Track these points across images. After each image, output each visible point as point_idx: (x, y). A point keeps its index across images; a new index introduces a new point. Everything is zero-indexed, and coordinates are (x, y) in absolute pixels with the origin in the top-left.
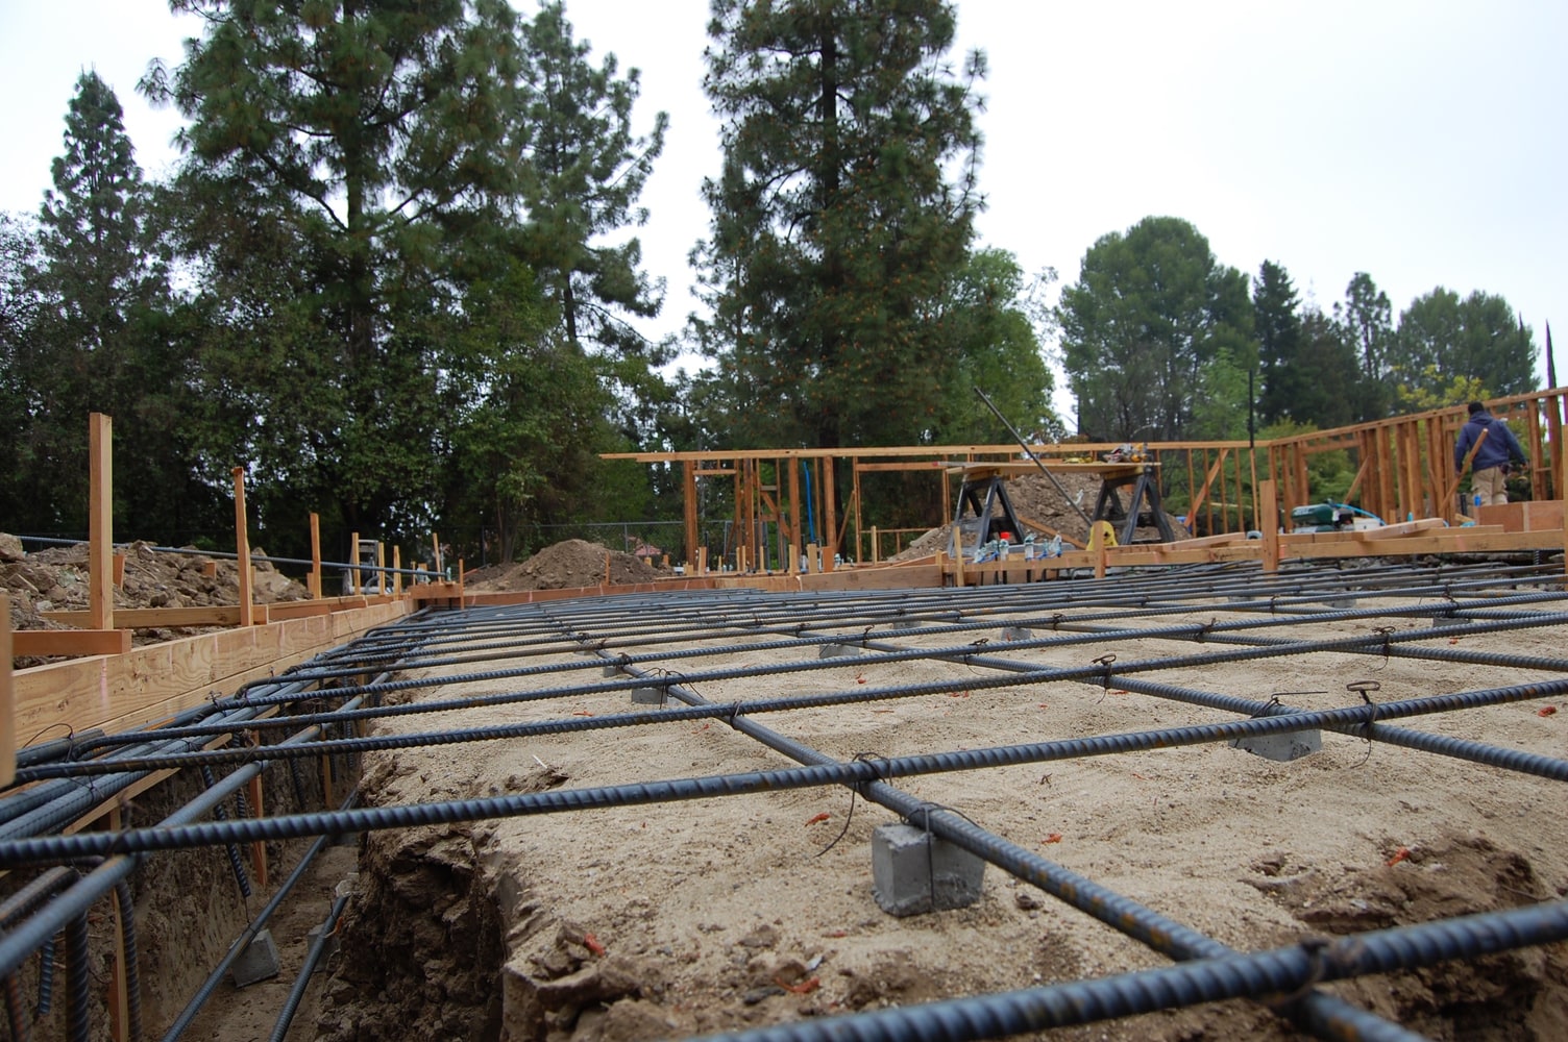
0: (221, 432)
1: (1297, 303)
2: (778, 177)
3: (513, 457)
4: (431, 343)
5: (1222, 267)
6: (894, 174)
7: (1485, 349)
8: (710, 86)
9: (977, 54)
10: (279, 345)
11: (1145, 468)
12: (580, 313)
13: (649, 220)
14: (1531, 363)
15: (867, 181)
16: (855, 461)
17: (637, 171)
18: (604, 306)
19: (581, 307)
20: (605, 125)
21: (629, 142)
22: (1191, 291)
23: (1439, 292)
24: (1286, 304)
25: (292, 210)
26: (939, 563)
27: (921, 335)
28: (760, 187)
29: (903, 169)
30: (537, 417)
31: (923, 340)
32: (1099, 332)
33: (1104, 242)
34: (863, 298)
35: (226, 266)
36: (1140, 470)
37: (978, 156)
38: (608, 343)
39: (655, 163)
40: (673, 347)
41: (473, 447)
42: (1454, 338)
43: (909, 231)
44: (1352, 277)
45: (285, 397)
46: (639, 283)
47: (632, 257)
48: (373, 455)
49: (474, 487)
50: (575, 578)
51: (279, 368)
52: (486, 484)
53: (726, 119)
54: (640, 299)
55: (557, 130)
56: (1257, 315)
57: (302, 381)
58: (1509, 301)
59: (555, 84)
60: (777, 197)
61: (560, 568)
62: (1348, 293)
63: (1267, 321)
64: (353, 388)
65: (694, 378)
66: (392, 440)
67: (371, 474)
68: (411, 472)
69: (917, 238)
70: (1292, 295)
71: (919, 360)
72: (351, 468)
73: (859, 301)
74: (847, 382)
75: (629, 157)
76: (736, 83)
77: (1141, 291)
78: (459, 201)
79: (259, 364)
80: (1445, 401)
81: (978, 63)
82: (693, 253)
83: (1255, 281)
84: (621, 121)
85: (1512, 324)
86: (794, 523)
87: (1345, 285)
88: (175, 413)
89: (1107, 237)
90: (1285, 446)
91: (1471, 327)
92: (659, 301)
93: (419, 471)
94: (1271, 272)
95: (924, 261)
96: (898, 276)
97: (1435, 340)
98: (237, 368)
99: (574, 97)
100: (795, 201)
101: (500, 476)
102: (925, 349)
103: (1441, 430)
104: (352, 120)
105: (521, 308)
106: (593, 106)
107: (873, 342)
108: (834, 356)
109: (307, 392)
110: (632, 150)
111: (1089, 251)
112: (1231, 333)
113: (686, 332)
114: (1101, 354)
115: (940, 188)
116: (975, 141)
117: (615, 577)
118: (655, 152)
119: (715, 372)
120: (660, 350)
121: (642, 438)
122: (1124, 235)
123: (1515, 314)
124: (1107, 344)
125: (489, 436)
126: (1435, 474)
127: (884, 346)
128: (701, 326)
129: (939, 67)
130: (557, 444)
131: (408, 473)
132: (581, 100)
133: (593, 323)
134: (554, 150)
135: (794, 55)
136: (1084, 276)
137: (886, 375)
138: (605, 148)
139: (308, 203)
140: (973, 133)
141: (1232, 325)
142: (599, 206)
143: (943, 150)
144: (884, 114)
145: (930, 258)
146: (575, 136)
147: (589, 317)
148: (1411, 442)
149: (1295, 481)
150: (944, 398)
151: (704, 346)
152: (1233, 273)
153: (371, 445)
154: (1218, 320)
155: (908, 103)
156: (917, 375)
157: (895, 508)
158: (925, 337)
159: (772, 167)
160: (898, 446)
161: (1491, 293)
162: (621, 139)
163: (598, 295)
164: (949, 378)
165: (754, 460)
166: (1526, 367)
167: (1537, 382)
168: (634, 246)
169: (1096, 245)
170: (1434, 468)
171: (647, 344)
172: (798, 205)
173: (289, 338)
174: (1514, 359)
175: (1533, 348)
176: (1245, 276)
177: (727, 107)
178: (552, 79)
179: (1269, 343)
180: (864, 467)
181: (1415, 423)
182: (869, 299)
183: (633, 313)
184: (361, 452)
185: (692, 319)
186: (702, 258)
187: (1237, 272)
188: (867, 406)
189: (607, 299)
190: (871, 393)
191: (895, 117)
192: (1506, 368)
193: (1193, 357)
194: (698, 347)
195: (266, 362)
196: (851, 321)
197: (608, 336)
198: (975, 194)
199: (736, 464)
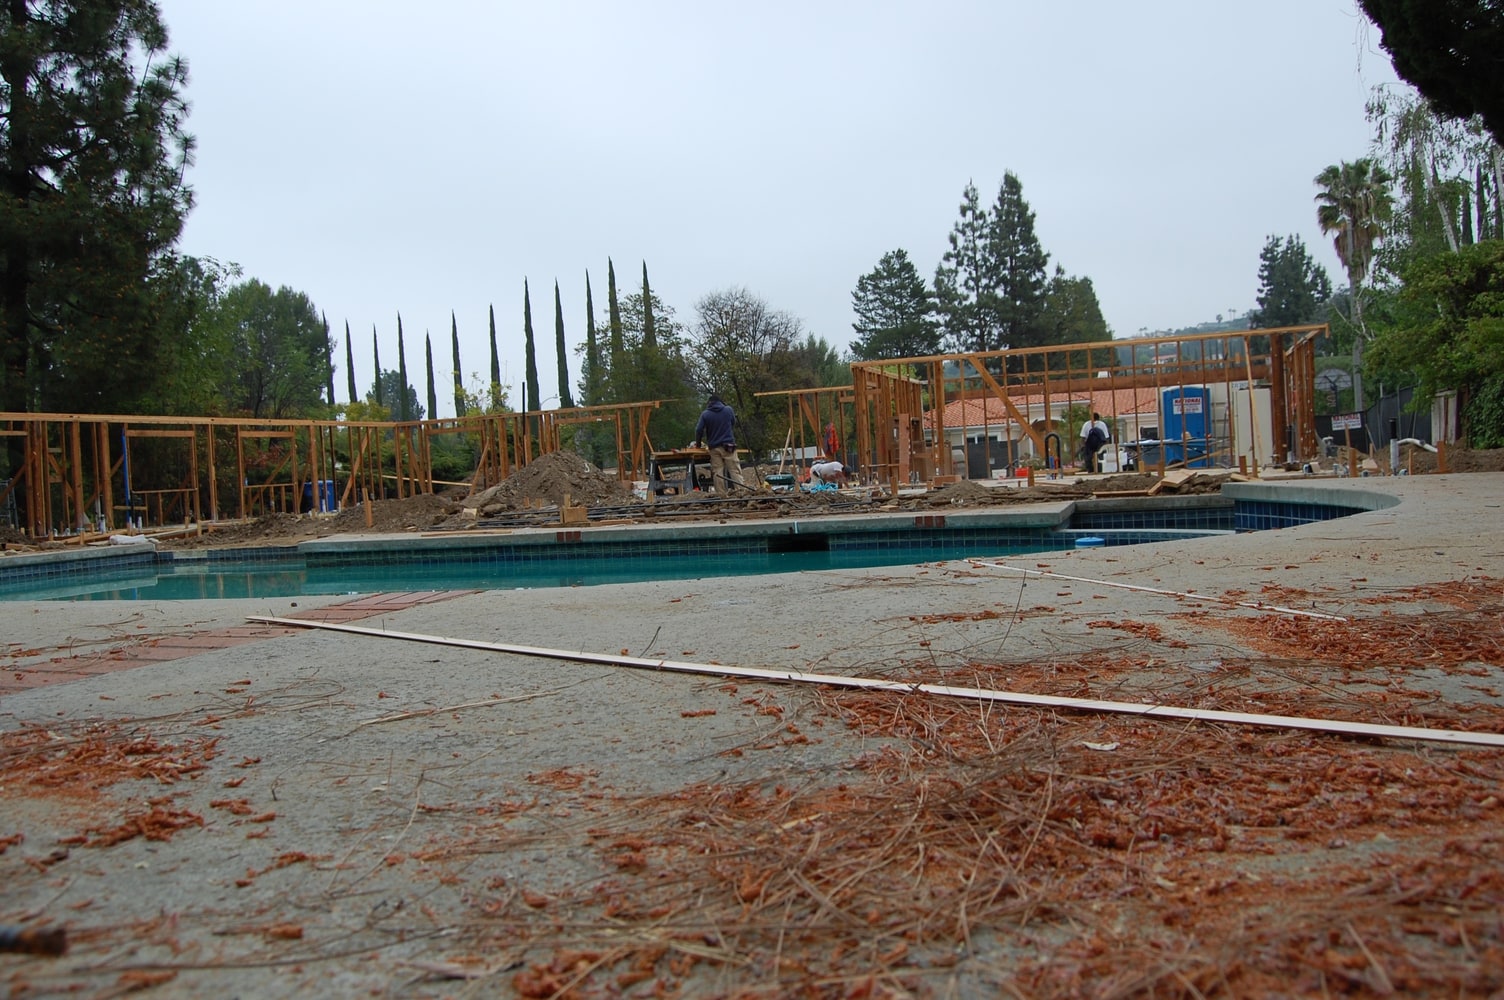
16: (126, 427)
23: (255, 283)
86: (77, 484)
123: (318, 311)
165: (43, 422)
180: (133, 433)
199: (27, 426)
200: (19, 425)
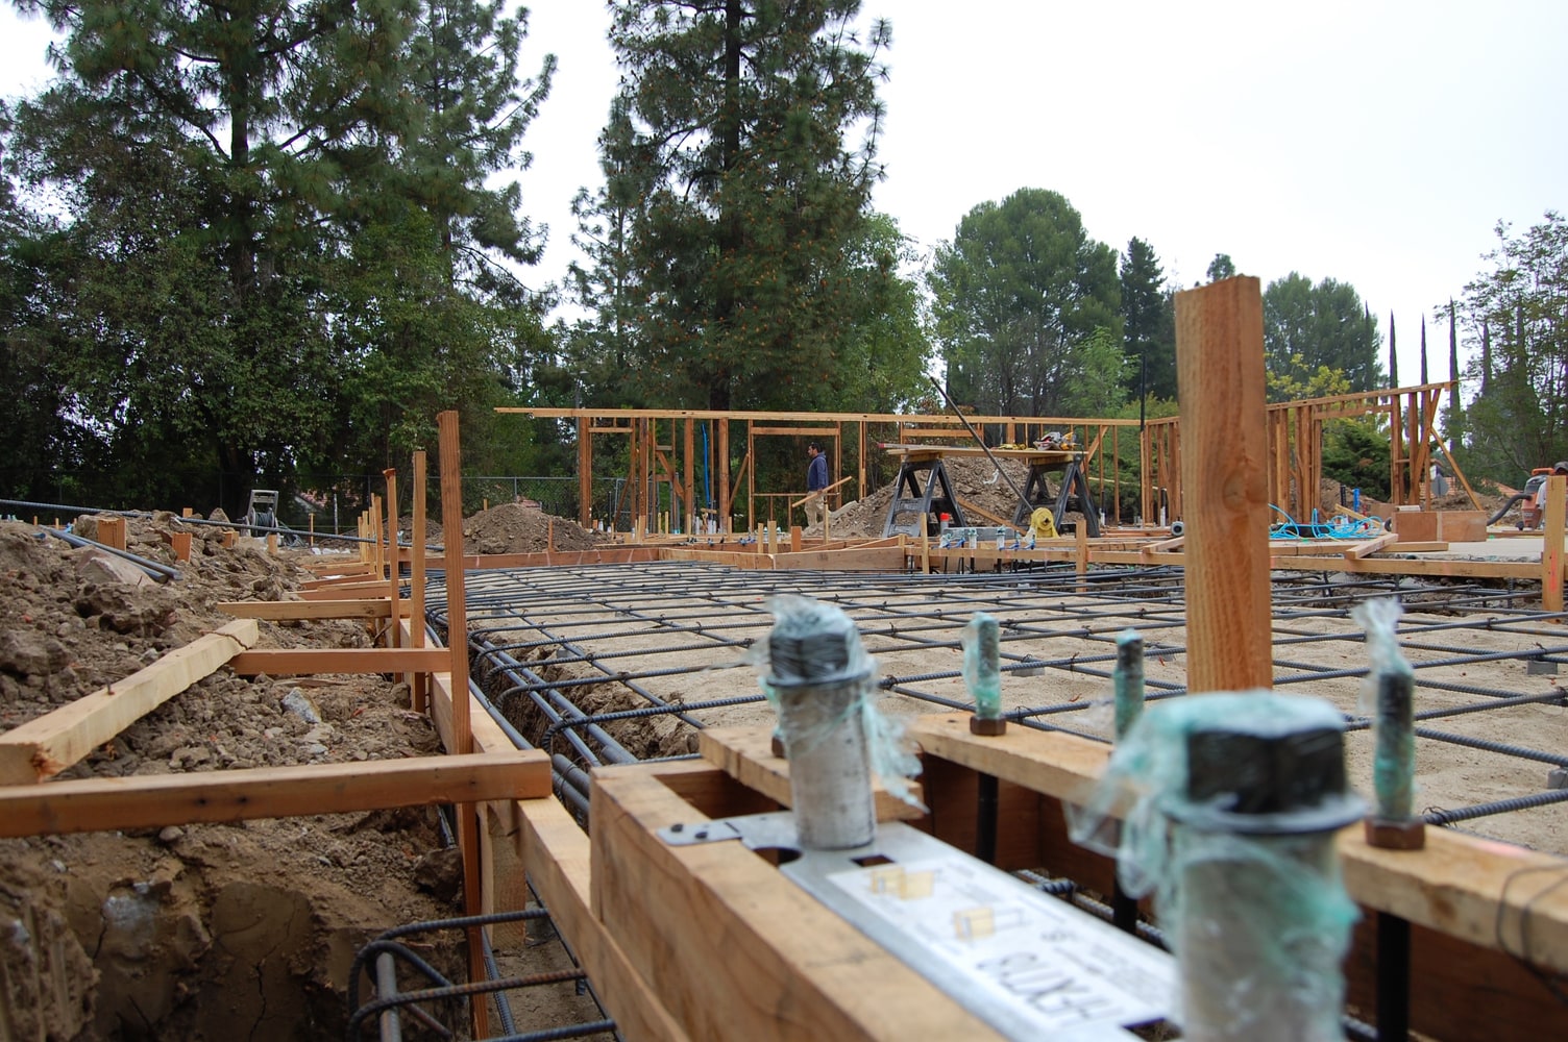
0: (99, 369)
1: (1161, 281)
2: (677, 133)
3: (405, 407)
4: (324, 286)
5: (1093, 242)
6: (799, 139)
7: (1333, 335)
8: (615, 37)
9: (882, 23)
10: (165, 282)
11: (1075, 456)
12: (458, 258)
13: (532, 164)
14: (1374, 350)
15: (770, 145)
16: (750, 424)
17: (522, 114)
18: (483, 251)
19: (459, 251)
20: (491, 64)
21: (516, 83)
22: (1061, 264)
23: (1293, 277)
24: (1151, 281)
25: (177, 138)
26: (901, 546)
27: (818, 301)
28: (658, 142)
29: (808, 135)
30: (432, 368)
31: (820, 306)
32: (970, 298)
33: (979, 211)
34: (762, 262)
35: (98, 193)
36: (1070, 458)
37: (879, 125)
38: (487, 289)
39: (541, 106)
40: (553, 296)
41: (366, 396)
42: (1306, 322)
43: (811, 197)
44: (1214, 258)
45: (169, 337)
46: (520, 229)
47: (513, 201)
48: (262, 400)
49: (365, 437)
50: (517, 542)
51: (164, 306)
52: (378, 434)
53: (626, 71)
54: (520, 245)
55: (439, 66)
56: (1123, 290)
57: (187, 320)
58: (1357, 290)
59: (439, 17)
60: (675, 154)
61: (501, 532)
62: (1209, 273)
63: (1133, 296)
64: (241, 330)
65: (572, 329)
66: (280, 385)
67: (258, 419)
68: (299, 418)
69: (819, 205)
70: (1157, 273)
71: (815, 326)
72: (236, 413)
73: (759, 265)
74: (743, 344)
75: (515, 98)
76: (643, 37)
77: (1013, 261)
78: (352, 140)
79: (142, 300)
80: (1309, 389)
81: (883, 33)
82: (577, 201)
83: (1123, 258)
84: (509, 61)
85: (1359, 310)
86: (688, 484)
87: (1207, 266)
88: (49, 348)
89: (983, 205)
90: (1161, 426)
91: (1322, 312)
92: (540, 248)
93: (307, 418)
94: (1139, 250)
95: (824, 228)
96: (798, 242)
97: (1288, 324)
98: (118, 303)
99: (459, 32)
100: (695, 159)
101: (392, 426)
102: (821, 316)
103: (1310, 418)
104: (244, 49)
105: (417, 256)
106: (478, 43)
107: (772, 306)
108: (731, 319)
109: (192, 332)
110: (518, 91)
111: (964, 218)
112: (1099, 307)
113: (566, 281)
114: (972, 322)
115: (841, 156)
116: (877, 111)
117: (556, 543)
118: (541, 94)
119: (594, 323)
120: (540, 299)
121: (516, 387)
122: (999, 205)
123: (1362, 302)
124: (978, 312)
125: (382, 385)
126: (1303, 461)
127: (781, 310)
128: (582, 277)
129: (846, 34)
130: (450, 395)
131: (296, 420)
132: (465, 36)
133: (470, 268)
134: (436, 87)
135: (699, 10)
136: (958, 242)
137: (783, 341)
138: (489, 87)
139: (193, 133)
140: (875, 102)
141: (1099, 300)
142: (481, 147)
143: (843, 116)
144: (790, 77)
145: (830, 226)
146: (458, 73)
147: (467, 261)
148: (1282, 429)
149: (1168, 460)
150: (838, 365)
151: (584, 296)
152: (1103, 248)
153: (261, 390)
154: (1086, 293)
155: (811, 68)
156: (813, 341)
157: (785, 472)
158: (822, 303)
159: (672, 123)
160: (791, 411)
161: (1341, 281)
162: (507, 80)
163: (477, 239)
164: (843, 345)
165: (651, 419)
166: (1370, 353)
167: (1379, 369)
168: (514, 190)
169: (971, 212)
170: (1301, 454)
171: (526, 291)
172: (697, 163)
173: (175, 275)
174: (1359, 345)
175: (1377, 335)
176: (1114, 252)
177: (631, 60)
178: (436, 12)
179: (1133, 318)
180: (759, 431)
181: (1286, 410)
182: (768, 263)
183: (512, 259)
184: (248, 396)
185: (573, 268)
186: (584, 206)
187: (1107, 247)
188: (763, 370)
189: (486, 244)
190: (767, 357)
191: (799, 82)
192: (1352, 353)
193: (1061, 328)
194: (578, 297)
195: (149, 299)
196: (750, 284)
197: (486, 281)
198: (875, 164)
199: (632, 423)
200: (623, 422)
